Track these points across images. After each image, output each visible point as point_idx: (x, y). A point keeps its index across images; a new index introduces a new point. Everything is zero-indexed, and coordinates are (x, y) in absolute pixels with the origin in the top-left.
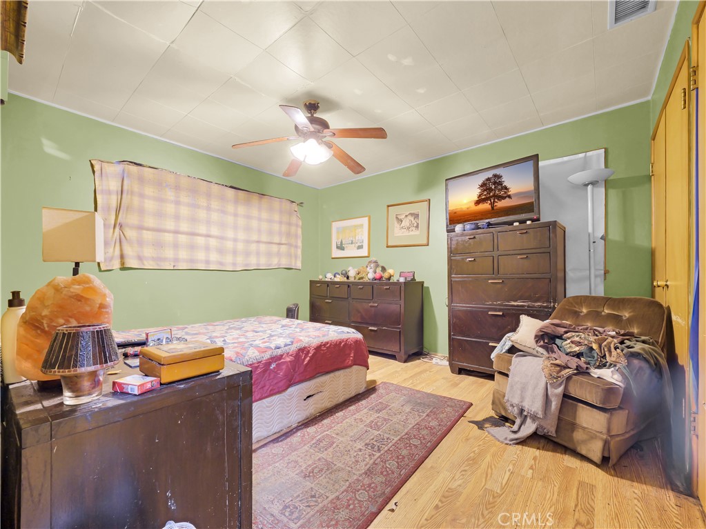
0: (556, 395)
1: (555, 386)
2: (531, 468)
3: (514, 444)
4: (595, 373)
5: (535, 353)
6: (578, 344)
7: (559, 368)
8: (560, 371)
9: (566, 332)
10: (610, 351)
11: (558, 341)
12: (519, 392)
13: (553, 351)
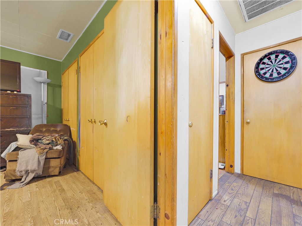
0: (43, 159)
1: (41, 156)
2: (37, 188)
3: (25, 186)
4: (55, 148)
5: (30, 147)
6: (48, 140)
7: (43, 150)
8: (43, 151)
9: (43, 137)
10: (59, 140)
11: (39, 141)
12: (25, 165)
13: (38, 145)
